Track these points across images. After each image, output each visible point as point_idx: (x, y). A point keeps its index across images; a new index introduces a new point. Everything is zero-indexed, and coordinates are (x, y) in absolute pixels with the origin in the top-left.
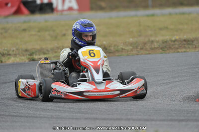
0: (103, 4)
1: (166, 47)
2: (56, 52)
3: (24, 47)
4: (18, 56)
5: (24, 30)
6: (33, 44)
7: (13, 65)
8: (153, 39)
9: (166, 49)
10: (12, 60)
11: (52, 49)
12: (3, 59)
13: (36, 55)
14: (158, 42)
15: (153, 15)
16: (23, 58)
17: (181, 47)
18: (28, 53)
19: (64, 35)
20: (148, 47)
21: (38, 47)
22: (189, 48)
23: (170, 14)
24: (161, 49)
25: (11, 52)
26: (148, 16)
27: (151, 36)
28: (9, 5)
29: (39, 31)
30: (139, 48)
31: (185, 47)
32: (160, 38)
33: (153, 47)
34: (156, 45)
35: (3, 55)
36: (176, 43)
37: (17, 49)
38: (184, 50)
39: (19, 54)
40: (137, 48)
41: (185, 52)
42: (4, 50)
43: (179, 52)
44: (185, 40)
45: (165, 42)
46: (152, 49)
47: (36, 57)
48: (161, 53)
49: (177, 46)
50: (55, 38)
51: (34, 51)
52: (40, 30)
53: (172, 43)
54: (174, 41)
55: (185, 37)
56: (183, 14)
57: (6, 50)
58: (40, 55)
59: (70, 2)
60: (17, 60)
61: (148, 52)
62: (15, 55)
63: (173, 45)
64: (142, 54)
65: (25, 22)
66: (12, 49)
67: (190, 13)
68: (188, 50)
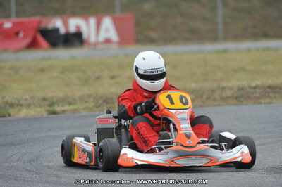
0: (154, 35)
1: (243, 96)
2: (86, 102)
3: (41, 94)
4: (32, 106)
5: (42, 70)
6: (55, 90)
7: (25, 119)
8: (223, 84)
9: (242, 99)
10: (24, 112)
11: (81, 98)
12: (12, 111)
13: (58, 105)
14: (231, 88)
15: (225, 51)
16: (39, 109)
17: (263, 96)
18: (47, 103)
19: (98, 78)
20: (217, 95)
21: (61, 95)
22: (276, 98)
23: (249, 50)
24: (237, 98)
25: (23, 102)
26: (218, 52)
27: (222, 80)
28: (21, 35)
29: (63, 72)
30: (205, 96)
31: (269, 97)
32: (234, 83)
33: (224, 95)
34: (229, 93)
35: (12, 105)
36: (257, 90)
37: (32, 98)
38: (268, 100)
39: (34, 105)
40: (202, 97)
41: (269, 103)
42: (13, 98)
43: (260, 103)
44: (269, 87)
45: (241, 89)
46: (223, 99)
47: (58, 109)
48: (236, 105)
49: (258, 95)
50: (86, 82)
51: (55, 100)
52: (65, 70)
53: (252, 91)
54: (255, 88)
55: (270, 82)
56: (267, 49)
57: (16, 98)
58: (63, 106)
59: (107, 30)
60: (32, 112)
61: (216, 103)
62: (29, 106)
63: (252, 93)
64: (209, 105)
65: (43, 59)
66: (24, 97)
67: (277, 49)
68: (274, 101)
